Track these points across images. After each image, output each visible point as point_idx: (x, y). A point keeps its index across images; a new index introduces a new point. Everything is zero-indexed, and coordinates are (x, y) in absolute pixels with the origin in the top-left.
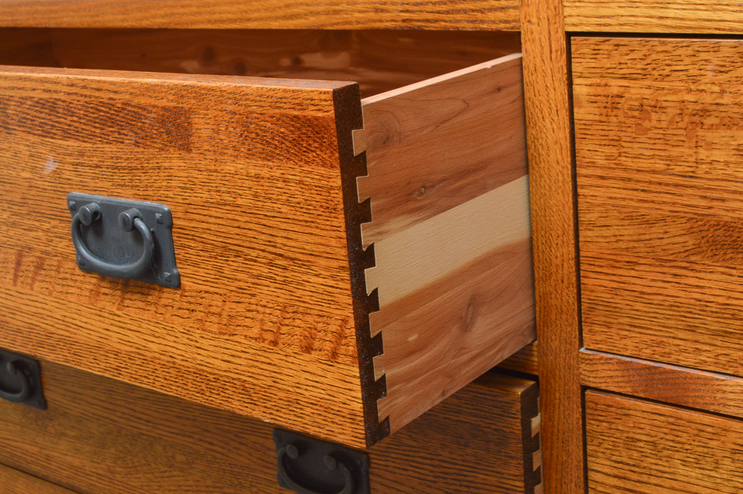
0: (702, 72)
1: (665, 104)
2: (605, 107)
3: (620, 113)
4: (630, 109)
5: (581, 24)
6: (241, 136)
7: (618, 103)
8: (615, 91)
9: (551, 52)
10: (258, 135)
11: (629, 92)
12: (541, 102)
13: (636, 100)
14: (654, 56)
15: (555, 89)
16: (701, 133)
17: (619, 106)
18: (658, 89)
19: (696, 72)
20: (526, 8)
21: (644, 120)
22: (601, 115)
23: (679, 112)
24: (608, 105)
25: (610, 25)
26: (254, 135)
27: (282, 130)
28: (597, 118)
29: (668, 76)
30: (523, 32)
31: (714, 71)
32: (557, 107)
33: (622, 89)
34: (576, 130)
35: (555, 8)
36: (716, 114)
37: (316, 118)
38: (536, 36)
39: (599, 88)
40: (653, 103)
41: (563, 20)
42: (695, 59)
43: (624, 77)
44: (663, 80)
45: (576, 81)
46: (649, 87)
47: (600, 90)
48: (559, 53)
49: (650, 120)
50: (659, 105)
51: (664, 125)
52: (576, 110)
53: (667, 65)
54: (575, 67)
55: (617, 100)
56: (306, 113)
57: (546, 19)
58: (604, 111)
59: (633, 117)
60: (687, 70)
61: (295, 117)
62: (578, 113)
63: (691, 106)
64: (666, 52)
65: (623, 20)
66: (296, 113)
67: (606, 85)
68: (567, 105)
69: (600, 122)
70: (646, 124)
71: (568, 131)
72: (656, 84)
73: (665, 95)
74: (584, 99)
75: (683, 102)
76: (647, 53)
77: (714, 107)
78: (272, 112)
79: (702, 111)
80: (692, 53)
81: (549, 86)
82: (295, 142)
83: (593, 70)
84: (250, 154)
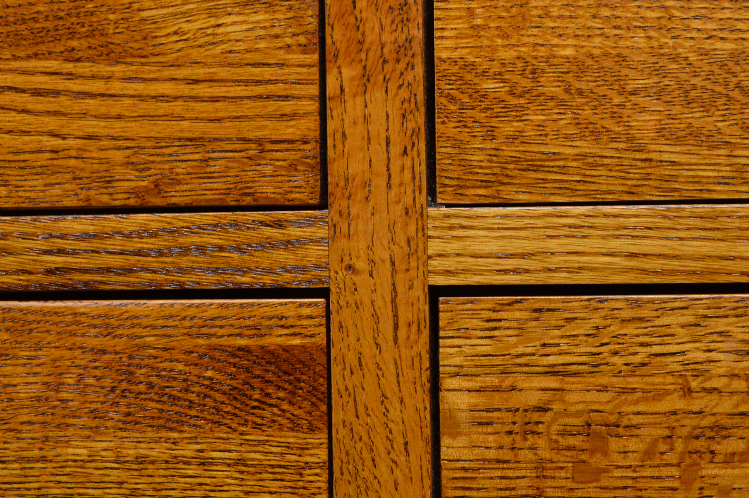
0: (713, 355)
1: (636, 420)
2: (510, 432)
3: (542, 442)
4: (563, 433)
5: (465, 271)
6: (113, 389)
7: (538, 423)
8: (534, 398)
9: (396, 327)
10: (151, 386)
11: (563, 400)
12: (369, 429)
13: (578, 414)
14: (615, 329)
15: (402, 401)
16: (709, 470)
17: (541, 428)
18: (624, 391)
19: (701, 356)
20: (343, 243)
21: (593, 452)
22: (501, 447)
23: (667, 432)
24: (516, 428)
25: (527, 271)
26: (142, 387)
27: (209, 373)
28: (492, 454)
29: (644, 364)
30: (333, 289)
31: (737, 352)
32: (405, 436)
33: (547, 395)
34: (444, 482)
35: (409, 241)
36: (740, 432)
37: (286, 349)
38: (364, 295)
39: (497, 396)
40: (612, 419)
41: (426, 264)
42: (699, 331)
43: (552, 371)
44: (632, 374)
45: (448, 383)
46: (604, 389)
47: (497, 400)
48: (414, 328)
49: (605, 453)
50: (625, 421)
51: (632, 460)
52: (445, 441)
53: (642, 345)
54: (449, 357)
55: (536, 416)
56: (266, 341)
57: (388, 263)
58: (507, 440)
59: (569, 448)
60: (683, 353)
61: (240, 349)
62: (450, 448)
63: (690, 421)
64: (640, 319)
65: (555, 262)
66: (242, 342)
67: (513, 388)
68: (428, 431)
69: (498, 461)
70: (597, 461)
71: (428, 482)
72: (618, 382)
73: (637, 402)
74: (464, 416)
75: (674, 413)
76: (601, 322)
77: (737, 420)
78: (188, 343)
79: (711, 428)
80: (692, 319)
81: (389, 395)
82: (235, 394)
83: (485, 361)
84: (129, 421)
